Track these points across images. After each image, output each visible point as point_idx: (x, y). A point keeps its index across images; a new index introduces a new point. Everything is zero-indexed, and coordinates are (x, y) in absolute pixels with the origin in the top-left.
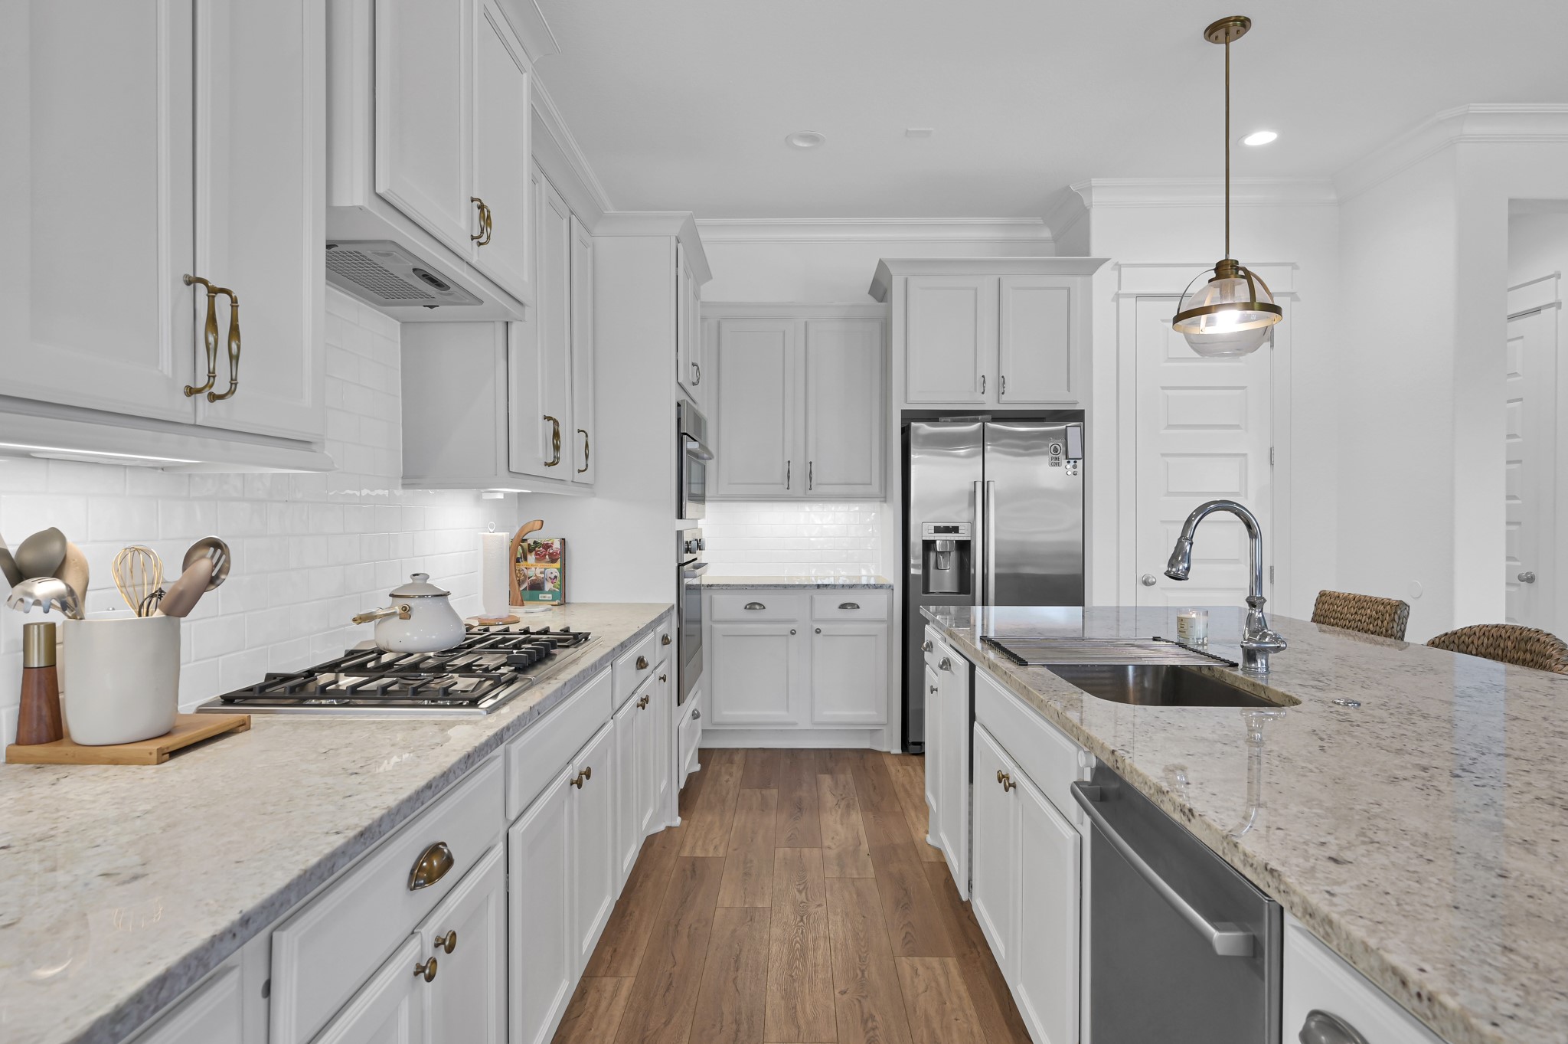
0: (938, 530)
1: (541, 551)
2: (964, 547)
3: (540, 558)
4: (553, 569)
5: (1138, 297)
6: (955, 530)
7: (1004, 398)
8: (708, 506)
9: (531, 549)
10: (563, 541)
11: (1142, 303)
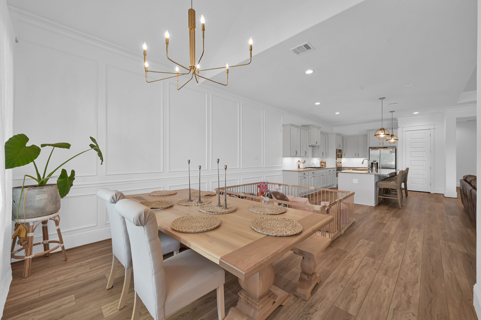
0: (373, 161)
1: (323, 162)
2: (377, 163)
3: (323, 163)
4: (324, 164)
5: (406, 131)
6: (376, 161)
7: (383, 145)
8: (343, 158)
9: (322, 162)
10: (325, 162)
11: (407, 132)
